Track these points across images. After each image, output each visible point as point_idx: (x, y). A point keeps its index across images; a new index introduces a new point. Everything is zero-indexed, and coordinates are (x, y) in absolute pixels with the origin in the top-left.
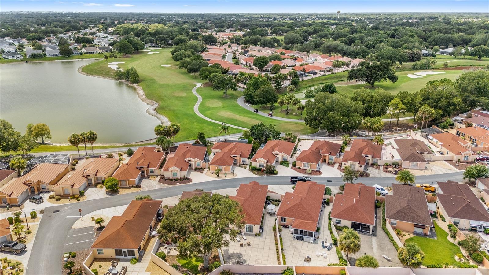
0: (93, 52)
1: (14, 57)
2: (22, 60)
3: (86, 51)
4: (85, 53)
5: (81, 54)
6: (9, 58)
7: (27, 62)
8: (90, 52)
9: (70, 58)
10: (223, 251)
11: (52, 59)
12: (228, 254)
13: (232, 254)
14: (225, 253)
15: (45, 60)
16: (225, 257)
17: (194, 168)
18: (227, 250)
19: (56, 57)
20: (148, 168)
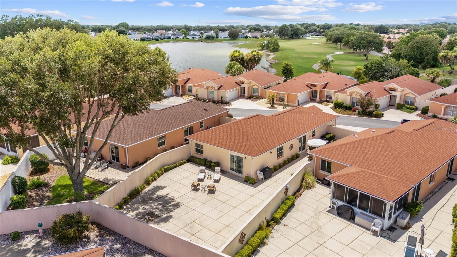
0: (257, 37)
1: (193, 37)
2: (198, 40)
3: (250, 36)
4: (250, 38)
5: (246, 37)
6: (190, 38)
7: (201, 42)
8: (254, 37)
9: (236, 40)
10: (148, 188)
11: (221, 41)
12: (153, 193)
13: (159, 198)
14: (149, 191)
15: (216, 41)
16: (139, 198)
17: (246, 94)
18: (161, 188)
19: (225, 39)
20: (186, 83)
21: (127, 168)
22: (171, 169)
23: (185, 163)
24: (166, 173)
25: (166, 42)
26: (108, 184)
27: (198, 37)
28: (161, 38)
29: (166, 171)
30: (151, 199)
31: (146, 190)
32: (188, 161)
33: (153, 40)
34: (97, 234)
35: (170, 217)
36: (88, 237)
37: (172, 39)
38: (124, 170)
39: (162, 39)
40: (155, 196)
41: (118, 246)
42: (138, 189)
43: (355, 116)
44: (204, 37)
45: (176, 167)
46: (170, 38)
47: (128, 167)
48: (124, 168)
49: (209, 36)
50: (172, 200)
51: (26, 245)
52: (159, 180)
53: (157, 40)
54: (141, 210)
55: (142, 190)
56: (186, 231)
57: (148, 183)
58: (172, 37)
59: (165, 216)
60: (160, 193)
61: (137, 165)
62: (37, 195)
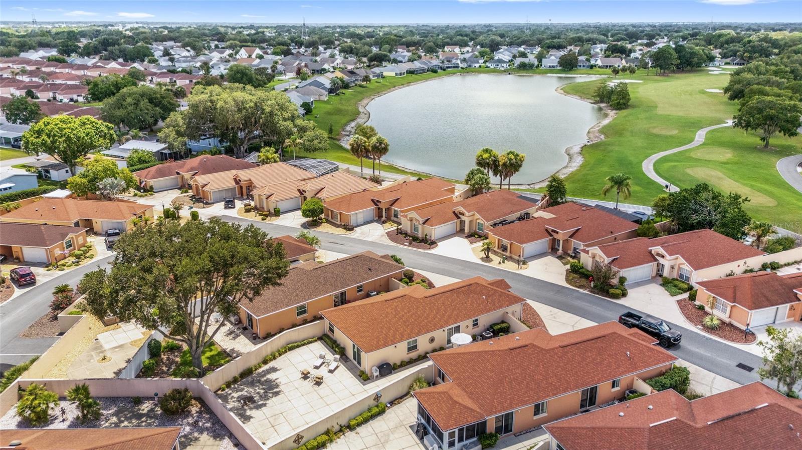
2: (505, 71)
4: (600, 67)
5: (592, 67)
7: (509, 74)
8: (607, 66)
9: (571, 72)
10: (265, 368)
11: (545, 72)
12: (264, 376)
13: (269, 381)
14: (263, 371)
15: (535, 73)
16: (250, 379)
17: (467, 230)
18: (274, 370)
19: (552, 69)
20: (391, 205)
21: (257, 339)
22: (298, 347)
23: (316, 341)
24: (290, 352)
25: (449, 74)
26: (231, 356)
27: (504, 65)
28: (441, 68)
29: (290, 349)
30: (259, 381)
31: (260, 370)
32: (320, 339)
33: (428, 71)
34: (198, 410)
35: (265, 405)
36: (190, 412)
37: (462, 68)
38: (254, 341)
39: (444, 70)
40: (265, 378)
41: (208, 425)
42: (251, 368)
43: (586, 292)
44: (516, 65)
45: (303, 345)
46: (458, 67)
47: (259, 338)
48: (255, 338)
49: (525, 63)
50: (277, 386)
51: (143, 410)
52: (279, 359)
53: (435, 72)
54: (244, 393)
55: (256, 370)
56: (269, 422)
57: (265, 362)
58: (461, 65)
59: (261, 403)
60: (271, 376)
61: (268, 336)
62: (168, 359)
